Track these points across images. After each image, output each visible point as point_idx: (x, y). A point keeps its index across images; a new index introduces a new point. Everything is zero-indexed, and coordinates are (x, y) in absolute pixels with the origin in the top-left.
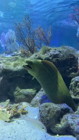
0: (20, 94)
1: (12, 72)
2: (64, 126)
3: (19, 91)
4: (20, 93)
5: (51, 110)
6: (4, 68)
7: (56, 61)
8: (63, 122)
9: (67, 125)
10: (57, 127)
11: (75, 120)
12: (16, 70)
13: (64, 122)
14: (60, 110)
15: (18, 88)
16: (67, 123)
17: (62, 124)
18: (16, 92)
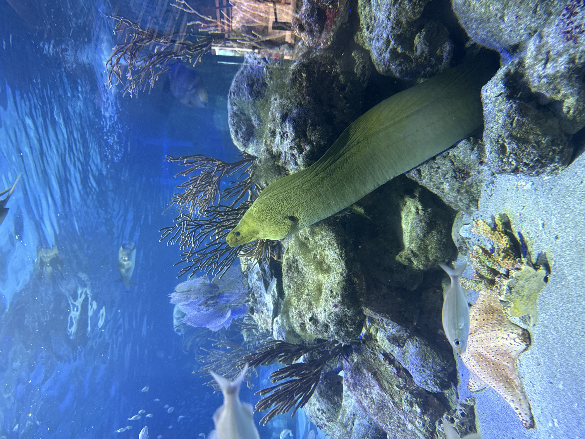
0: (423, 248)
1: (348, 275)
2: (573, 86)
3: (412, 251)
4: (419, 248)
5: (514, 133)
6: (340, 302)
7: (318, 128)
8: (559, 92)
9: (569, 78)
10: (572, 111)
11: (551, 53)
12: (343, 263)
13: (559, 87)
14: (515, 103)
15: (401, 258)
16: (565, 77)
17: (565, 96)
18: (415, 263)
